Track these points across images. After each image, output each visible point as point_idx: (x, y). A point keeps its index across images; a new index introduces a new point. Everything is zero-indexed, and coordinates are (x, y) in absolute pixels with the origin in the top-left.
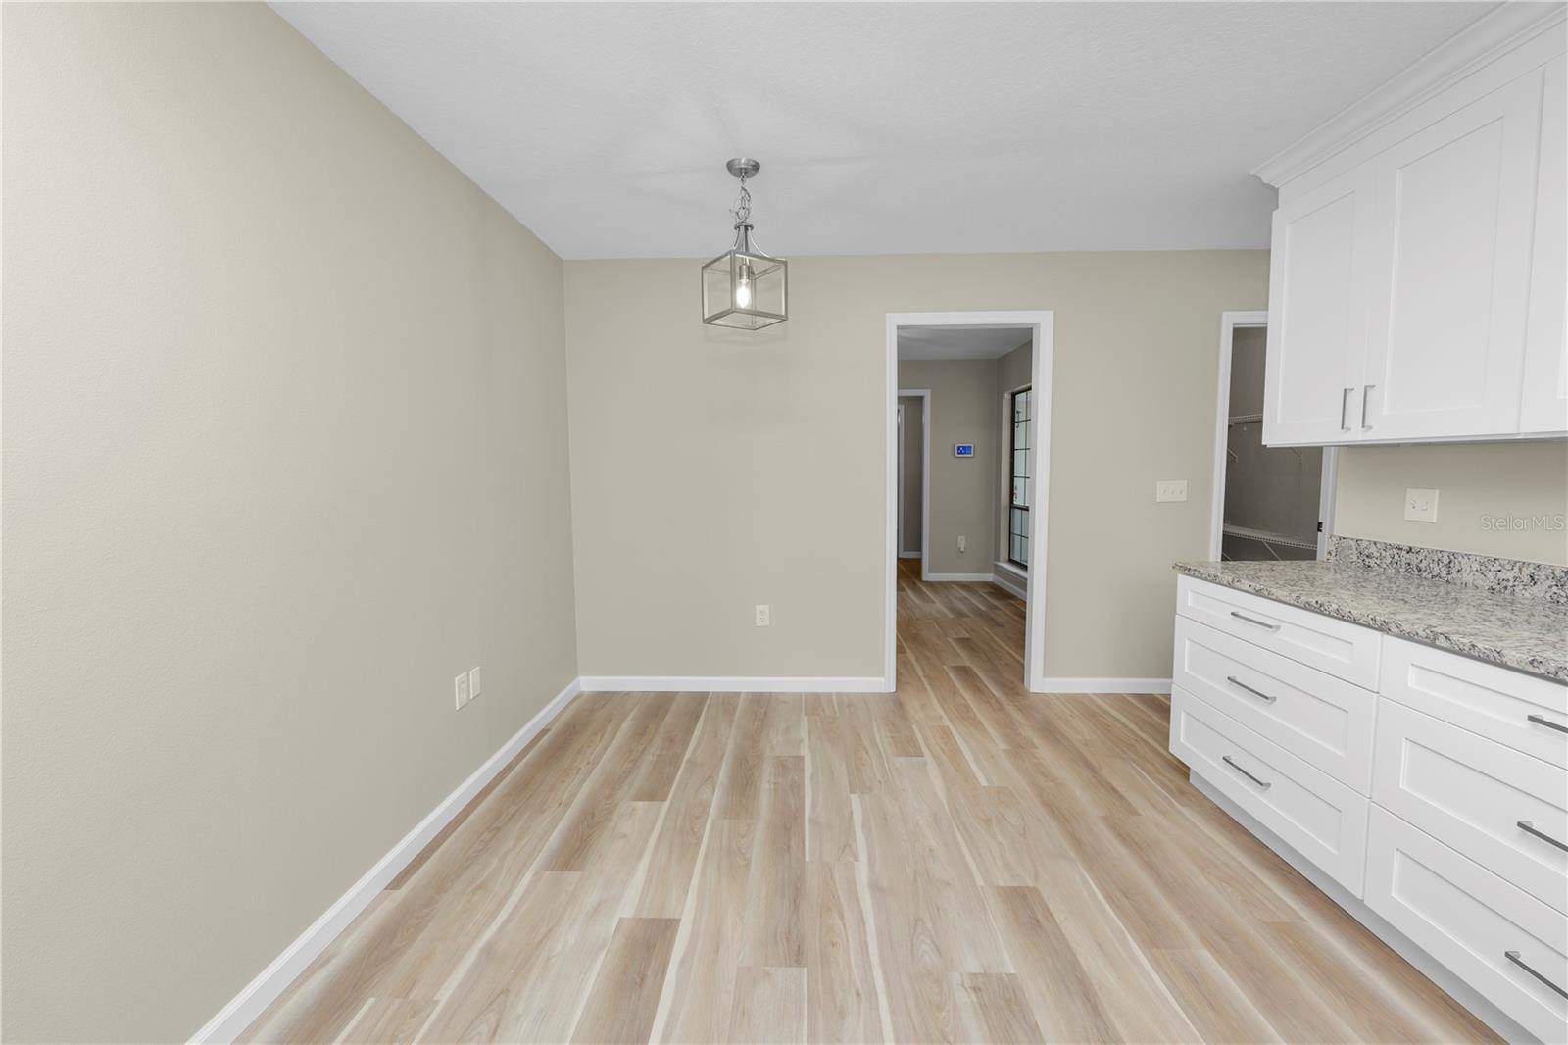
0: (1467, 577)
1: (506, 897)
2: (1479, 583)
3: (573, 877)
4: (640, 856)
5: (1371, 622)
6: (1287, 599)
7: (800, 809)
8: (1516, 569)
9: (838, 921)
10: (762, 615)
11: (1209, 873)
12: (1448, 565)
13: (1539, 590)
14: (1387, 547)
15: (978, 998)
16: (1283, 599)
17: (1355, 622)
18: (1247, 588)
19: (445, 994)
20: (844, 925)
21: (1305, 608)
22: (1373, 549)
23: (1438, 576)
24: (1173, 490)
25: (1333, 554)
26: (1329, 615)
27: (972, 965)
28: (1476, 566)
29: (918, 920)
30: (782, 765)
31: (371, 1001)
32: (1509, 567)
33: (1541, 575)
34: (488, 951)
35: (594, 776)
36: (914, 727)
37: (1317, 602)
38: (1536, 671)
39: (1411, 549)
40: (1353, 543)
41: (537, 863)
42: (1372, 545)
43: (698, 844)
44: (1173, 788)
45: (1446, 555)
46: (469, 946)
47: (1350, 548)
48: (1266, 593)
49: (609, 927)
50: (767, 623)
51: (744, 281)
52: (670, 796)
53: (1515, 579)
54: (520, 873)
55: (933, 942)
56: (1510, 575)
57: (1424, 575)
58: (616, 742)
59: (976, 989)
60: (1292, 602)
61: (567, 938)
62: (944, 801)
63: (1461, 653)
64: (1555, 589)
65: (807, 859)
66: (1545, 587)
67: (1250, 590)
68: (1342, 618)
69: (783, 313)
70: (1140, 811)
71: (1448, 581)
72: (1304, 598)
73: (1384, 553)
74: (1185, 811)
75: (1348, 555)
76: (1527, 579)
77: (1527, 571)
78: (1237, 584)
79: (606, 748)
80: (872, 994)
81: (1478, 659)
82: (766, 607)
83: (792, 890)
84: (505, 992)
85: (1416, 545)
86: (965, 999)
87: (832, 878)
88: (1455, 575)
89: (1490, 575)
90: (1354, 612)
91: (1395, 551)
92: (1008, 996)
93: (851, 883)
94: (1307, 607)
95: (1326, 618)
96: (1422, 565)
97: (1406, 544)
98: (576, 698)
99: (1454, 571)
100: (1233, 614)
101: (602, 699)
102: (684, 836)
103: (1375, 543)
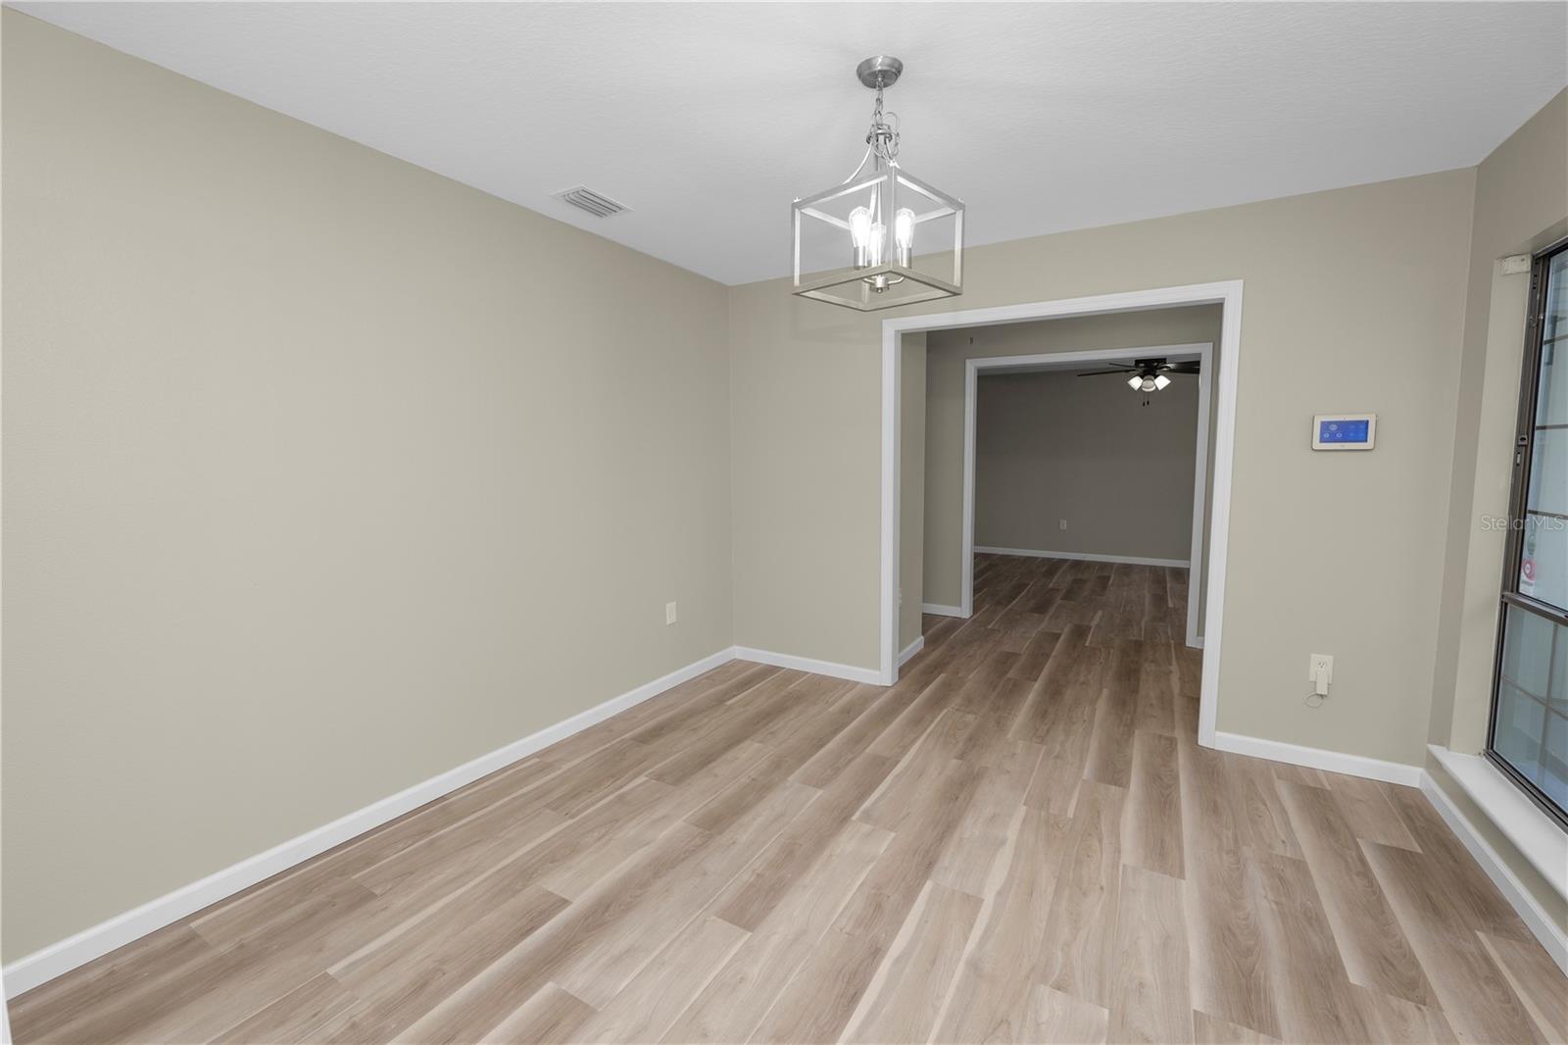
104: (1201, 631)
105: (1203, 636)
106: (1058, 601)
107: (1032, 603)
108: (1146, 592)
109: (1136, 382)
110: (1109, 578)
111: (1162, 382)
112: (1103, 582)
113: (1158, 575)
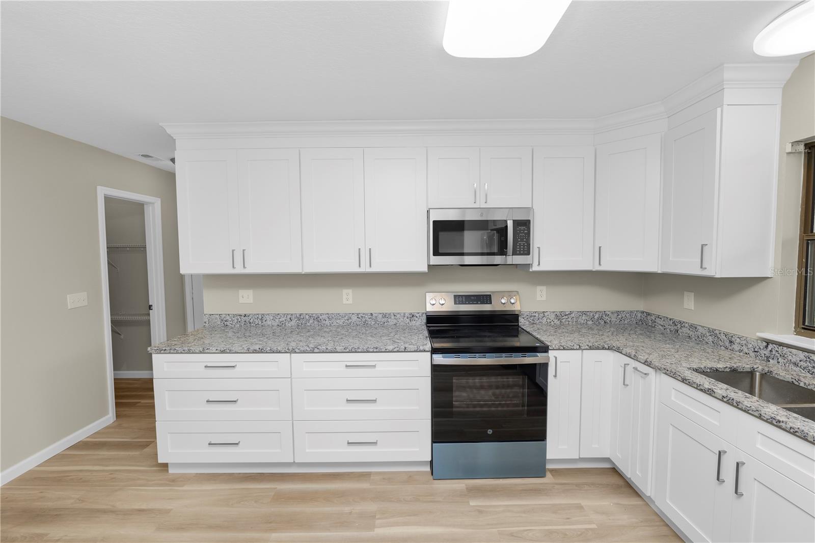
0: (269, 323)
2: (274, 324)
5: (287, 350)
6: (242, 351)
8: (285, 316)
11: (232, 504)
12: (261, 319)
13: (293, 323)
14: (234, 315)
16: (239, 351)
17: (280, 352)
18: (214, 351)
21: (253, 353)
22: (228, 318)
23: (258, 324)
24: (76, 300)
25: (207, 323)
26: (267, 353)
28: (272, 318)
32: (283, 316)
33: (293, 317)
37: (259, 349)
38: (346, 351)
39: (245, 315)
40: (218, 316)
42: (228, 315)
44: (167, 482)
45: (260, 315)
47: (216, 318)
48: (228, 351)
53: (285, 320)
56: (284, 319)
57: (252, 324)
60: (245, 351)
63: (323, 352)
64: (298, 321)
66: (295, 321)
67: (217, 352)
68: (274, 352)
70: (170, 508)
71: (262, 326)
72: (252, 348)
73: (233, 319)
74: (186, 488)
75: (216, 322)
76: (289, 320)
77: (289, 317)
78: (208, 351)
81: (329, 352)
85: (247, 313)
88: (264, 323)
89: (277, 320)
90: (279, 348)
91: (239, 317)
94: (255, 352)
95: (265, 354)
96: (251, 321)
97: (243, 313)
99: (264, 321)
100: (205, 367)
103: (229, 315)
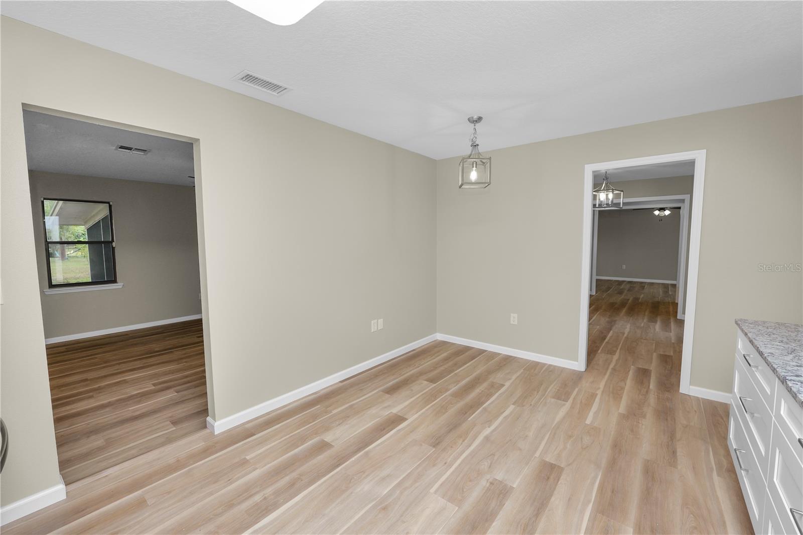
1: (365, 395)
3: (387, 396)
4: (411, 398)
7: (483, 403)
9: (460, 442)
10: (514, 319)
15: (489, 486)
19: (334, 412)
20: (462, 444)
27: (499, 477)
29: (493, 455)
30: (492, 385)
31: (319, 406)
34: (351, 406)
35: (418, 369)
36: (577, 390)
41: (380, 389)
43: (434, 401)
46: (348, 403)
49: (386, 413)
50: (516, 323)
51: (474, 169)
52: (438, 383)
54: (375, 389)
55: (491, 463)
58: (434, 360)
59: (491, 483)
61: (373, 411)
62: (556, 422)
65: (469, 419)
69: (489, 181)
79: (430, 361)
80: (450, 466)
82: (516, 315)
83: (453, 426)
84: (348, 417)
86: (484, 483)
87: (472, 428)
92: (503, 491)
93: (479, 433)
98: (435, 341)
101: (444, 343)
102: (430, 397)
104: (684, 313)
105: (685, 314)
106: (626, 291)
107: (616, 292)
108: (661, 290)
109: (657, 213)
110: (644, 286)
111: (667, 212)
112: (643, 287)
113: (666, 286)
